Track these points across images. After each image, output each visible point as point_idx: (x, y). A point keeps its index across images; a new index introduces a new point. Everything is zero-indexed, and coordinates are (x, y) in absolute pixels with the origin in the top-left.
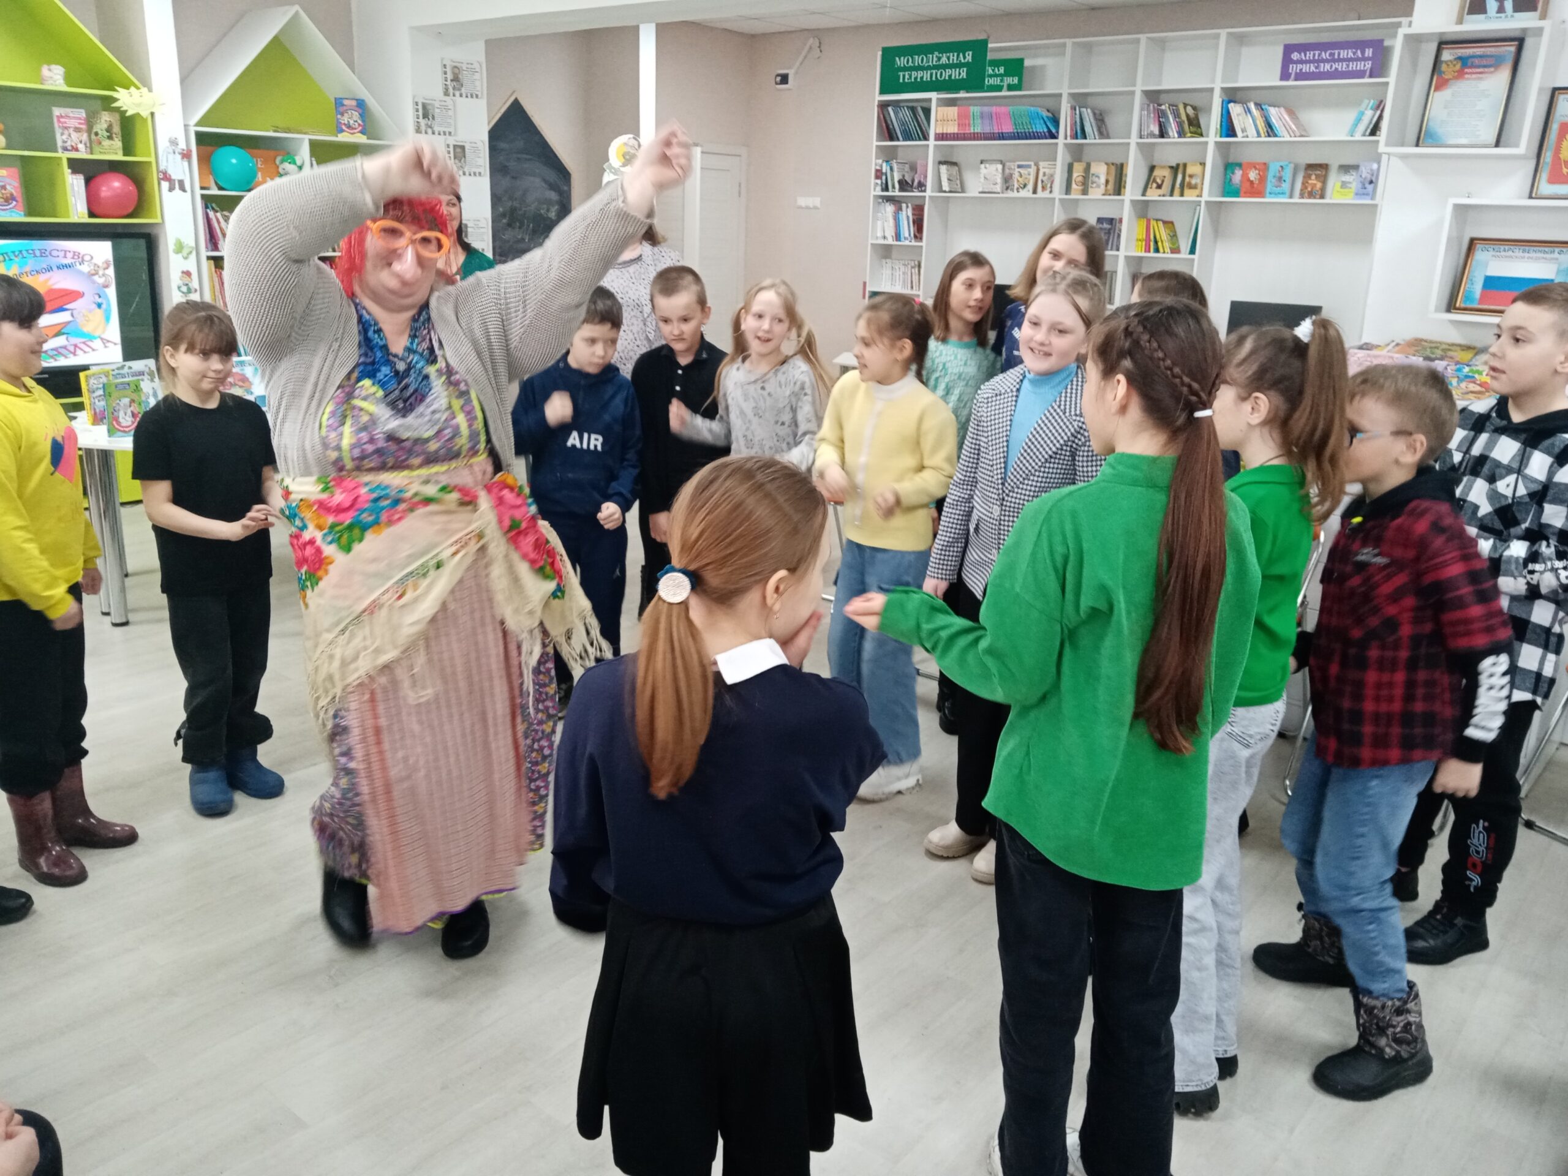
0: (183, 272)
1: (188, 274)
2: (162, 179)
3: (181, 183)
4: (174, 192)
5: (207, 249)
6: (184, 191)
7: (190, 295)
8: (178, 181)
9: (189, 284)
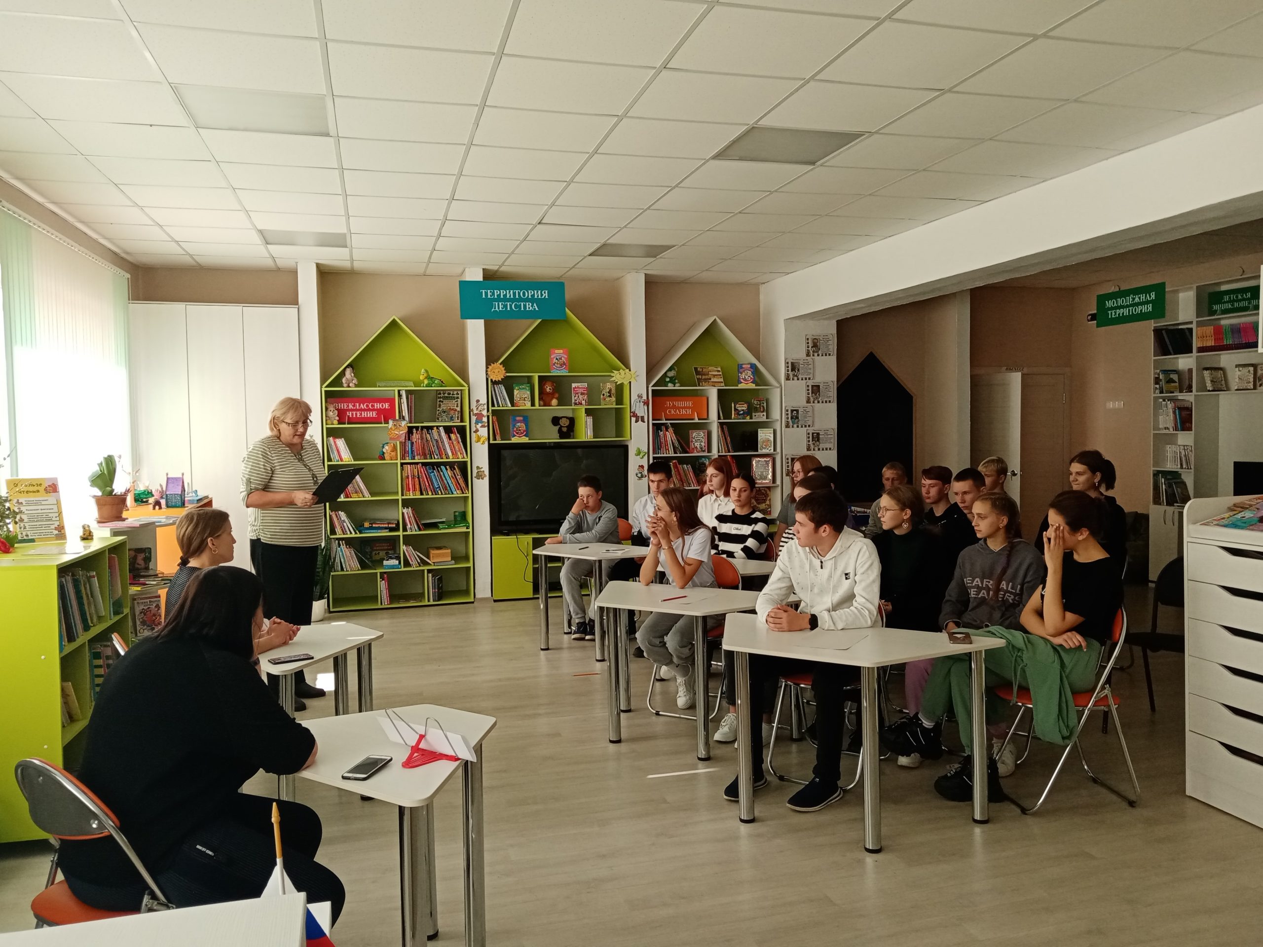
0: (639, 466)
1: (642, 467)
2: (633, 416)
3: (642, 418)
4: (638, 423)
5: (654, 453)
6: (644, 422)
7: (643, 478)
8: (641, 416)
9: (643, 473)
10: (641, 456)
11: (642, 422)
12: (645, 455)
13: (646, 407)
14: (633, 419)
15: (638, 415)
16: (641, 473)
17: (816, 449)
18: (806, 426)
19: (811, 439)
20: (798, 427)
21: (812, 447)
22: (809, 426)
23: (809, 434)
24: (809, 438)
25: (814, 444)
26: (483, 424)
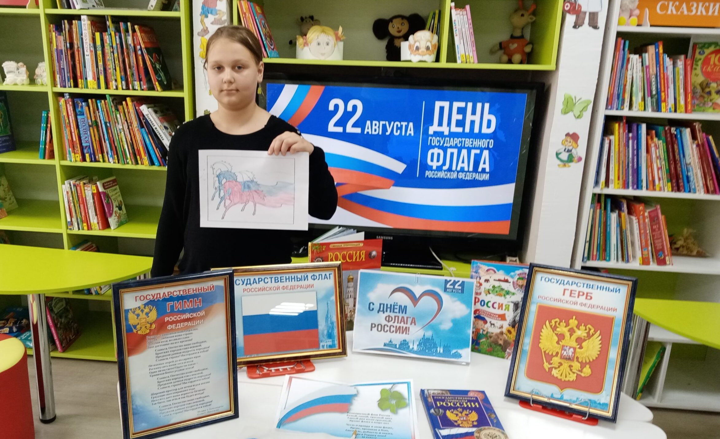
0: (568, 135)
1: (574, 137)
2: (569, 11)
3: (593, 17)
4: (580, 28)
5: (609, 104)
6: (595, 27)
7: (571, 164)
8: (590, 13)
9: (573, 151)
10: (577, 111)
11: (591, 29)
12: (585, 109)
14: (571, 19)
15: (583, 9)
16: (569, 151)
26: (217, 17)
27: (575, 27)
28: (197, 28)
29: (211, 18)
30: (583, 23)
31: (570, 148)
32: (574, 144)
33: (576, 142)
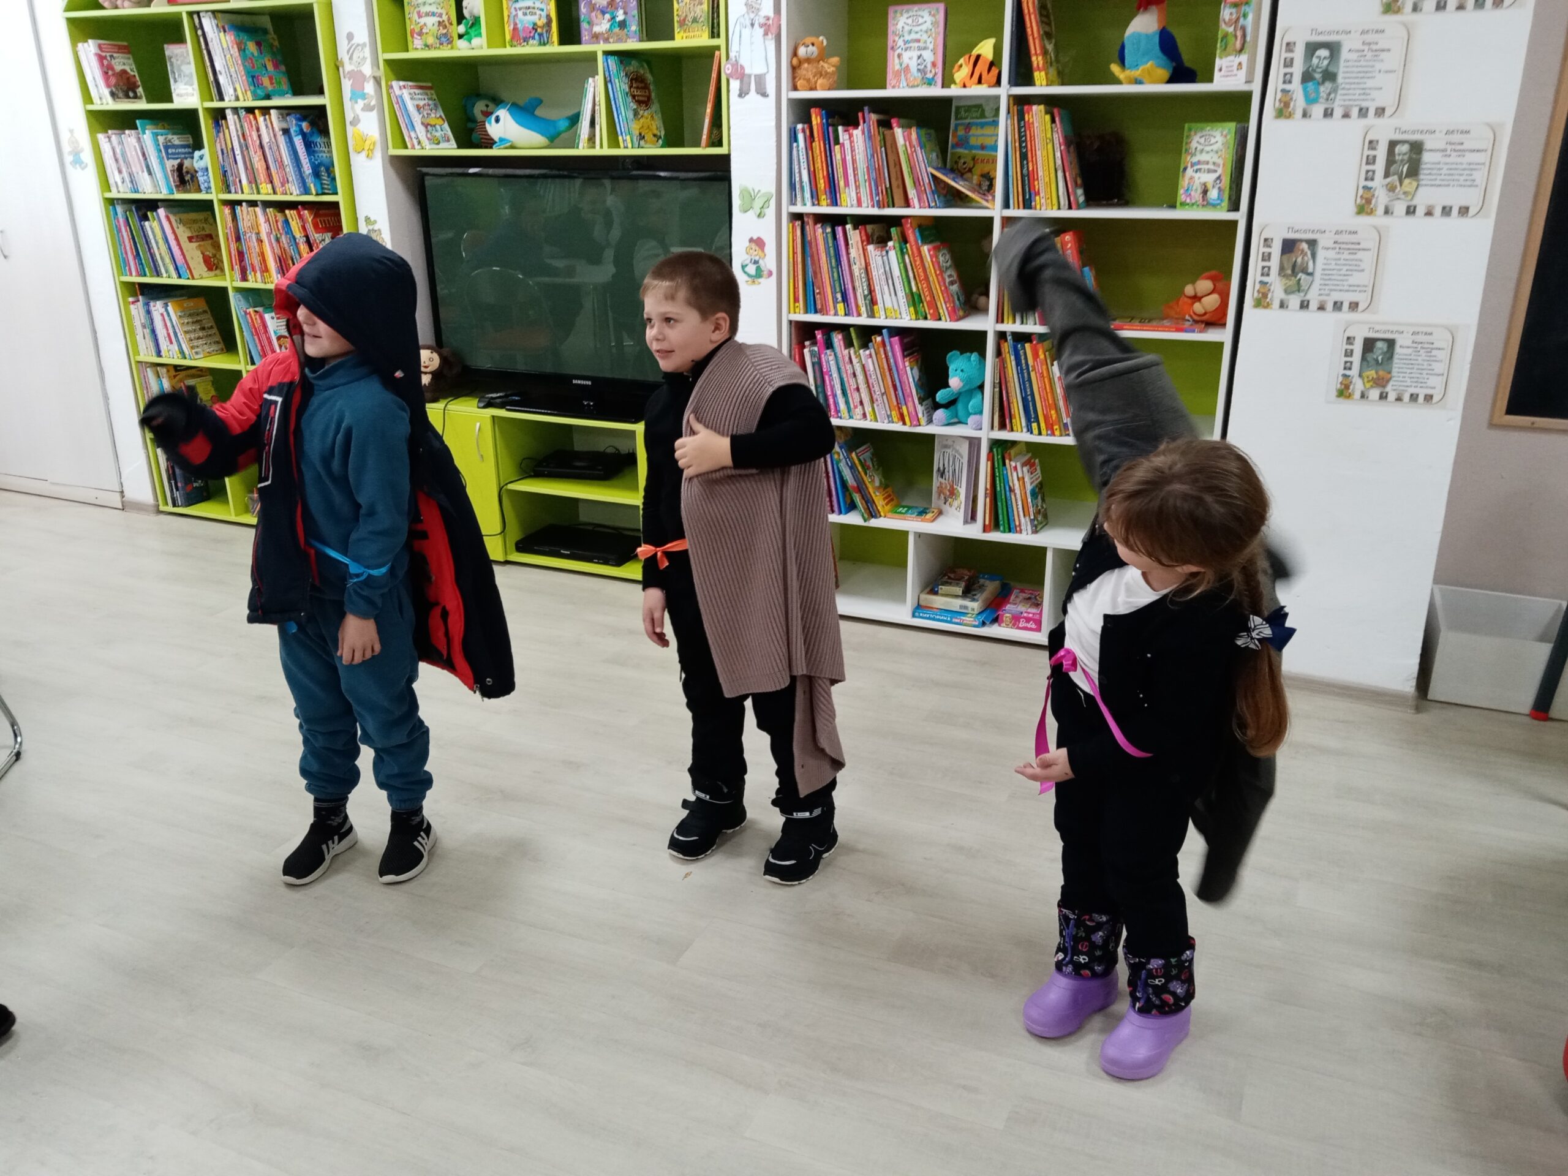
0: (751, 240)
1: (759, 243)
3: (760, 80)
5: (794, 200)
6: (764, 95)
7: (760, 280)
8: (755, 76)
9: (761, 262)
11: (759, 97)
13: (771, 45)
15: (747, 71)
16: (756, 262)
17: (1400, 208)
18: (1363, 113)
19: (1380, 166)
20: (1328, 114)
21: (1382, 198)
22: (1380, 112)
23: (1372, 144)
24: (1371, 160)
25: (1391, 189)
26: (366, 101)
27: (740, 96)
28: (349, 117)
29: (361, 103)
30: (749, 90)
31: (757, 258)
32: (760, 252)
33: (763, 250)
